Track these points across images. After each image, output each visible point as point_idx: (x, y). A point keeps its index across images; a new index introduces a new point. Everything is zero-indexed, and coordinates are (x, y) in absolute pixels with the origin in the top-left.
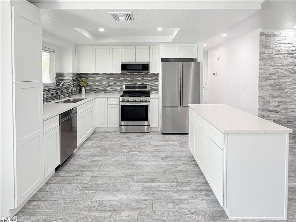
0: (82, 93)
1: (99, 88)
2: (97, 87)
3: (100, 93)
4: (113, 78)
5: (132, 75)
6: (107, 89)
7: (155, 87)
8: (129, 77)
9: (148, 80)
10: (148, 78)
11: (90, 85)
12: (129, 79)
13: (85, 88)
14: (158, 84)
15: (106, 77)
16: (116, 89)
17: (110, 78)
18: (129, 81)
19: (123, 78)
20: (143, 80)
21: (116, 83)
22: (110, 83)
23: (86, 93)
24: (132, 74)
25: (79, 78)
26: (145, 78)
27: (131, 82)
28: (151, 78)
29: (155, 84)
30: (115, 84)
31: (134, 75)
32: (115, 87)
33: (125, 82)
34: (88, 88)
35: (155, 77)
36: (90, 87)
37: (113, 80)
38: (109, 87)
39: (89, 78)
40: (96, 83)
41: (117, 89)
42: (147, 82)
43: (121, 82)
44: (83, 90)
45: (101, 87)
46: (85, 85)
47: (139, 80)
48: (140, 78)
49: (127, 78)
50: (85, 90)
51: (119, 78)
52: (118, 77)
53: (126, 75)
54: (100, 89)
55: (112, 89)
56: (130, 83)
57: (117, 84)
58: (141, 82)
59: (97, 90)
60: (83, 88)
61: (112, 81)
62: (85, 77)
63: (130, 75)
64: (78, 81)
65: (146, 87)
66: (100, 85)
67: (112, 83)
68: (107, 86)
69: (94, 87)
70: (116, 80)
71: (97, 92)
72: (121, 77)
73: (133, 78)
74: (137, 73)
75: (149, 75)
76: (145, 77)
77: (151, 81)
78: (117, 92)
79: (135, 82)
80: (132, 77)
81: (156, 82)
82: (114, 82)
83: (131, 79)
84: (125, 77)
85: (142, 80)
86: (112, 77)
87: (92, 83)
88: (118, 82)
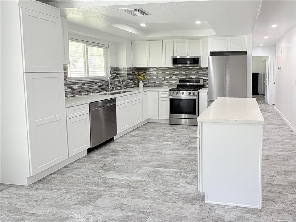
0: (140, 87)
1: (155, 82)
2: (154, 81)
3: (157, 86)
4: (168, 73)
6: (163, 82)
9: (202, 75)
10: (203, 73)
11: (148, 79)
12: (184, 73)
13: (143, 82)
15: (162, 71)
16: (171, 83)
17: (166, 73)
18: (184, 75)
19: (178, 73)
20: (198, 75)
22: (166, 78)
23: (143, 86)
24: (187, 68)
25: (136, 73)
26: (199, 73)
27: (186, 76)
28: (205, 73)
30: (171, 78)
31: (189, 69)
32: (171, 81)
33: (180, 76)
34: (146, 82)
36: (147, 81)
37: (169, 74)
38: (165, 81)
39: (147, 72)
40: (153, 77)
41: (173, 83)
44: (141, 84)
45: (158, 81)
46: (142, 79)
47: (193, 74)
48: (195, 73)
49: (182, 73)
50: (143, 84)
52: (173, 71)
53: (181, 69)
54: (157, 82)
55: (168, 83)
56: (185, 78)
57: (173, 78)
58: (196, 76)
59: (154, 83)
60: (141, 81)
61: (167, 75)
62: (143, 71)
63: (185, 70)
64: (136, 75)
65: (199, 81)
66: (157, 79)
67: (168, 77)
68: (163, 80)
69: (151, 81)
70: (171, 75)
71: (154, 85)
72: (176, 71)
73: (188, 72)
74: (191, 68)
75: (203, 69)
76: (199, 71)
77: (205, 75)
79: (190, 76)
82: (169, 76)
83: (186, 73)
84: (180, 71)
86: (167, 71)
87: (149, 77)
88: (174, 76)
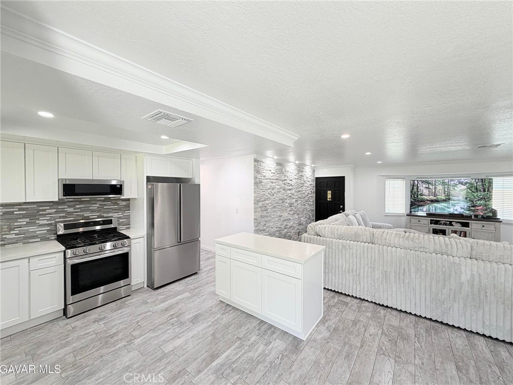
4: (24, 212)
5: (78, 203)
7: (125, 220)
8: (69, 207)
9: (111, 210)
10: (111, 207)
12: (71, 210)
14: (129, 214)
16: (34, 234)
17: (17, 213)
18: (71, 213)
19: (55, 210)
20: (102, 211)
21: (34, 221)
22: (16, 224)
26: (105, 207)
27: (75, 216)
28: (116, 207)
29: (124, 214)
31: (82, 203)
32: (33, 229)
33: (60, 217)
35: (125, 204)
37: (24, 217)
38: (13, 232)
41: (37, 232)
42: (109, 212)
43: (49, 218)
47: (93, 211)
48: (96, 208)
49: (65, 210)
51: (45, 210)
52: (40, 208)
53: (64, 204)
55: (22, 236)
56: (72, 219)
57: (38, 222)
58: (98, 214)
61: (21, 218)
63: (71, 204)
65: (110, 222)
67: (22, 222)
70: (35, 216)
73: (80, 208)
75: (113, 201)
76: (105, 205)
77: (117, 211)
78: (39, 240)
79: (85, 215)
80: (77, 206)
81: (126, 212)
82: (27, 219)
83: (74, 209)
84: (59, 207)
85: (98, 211)
86: (21, 210)
88: (40, 219)
